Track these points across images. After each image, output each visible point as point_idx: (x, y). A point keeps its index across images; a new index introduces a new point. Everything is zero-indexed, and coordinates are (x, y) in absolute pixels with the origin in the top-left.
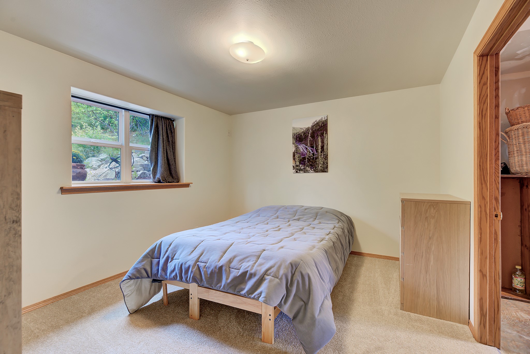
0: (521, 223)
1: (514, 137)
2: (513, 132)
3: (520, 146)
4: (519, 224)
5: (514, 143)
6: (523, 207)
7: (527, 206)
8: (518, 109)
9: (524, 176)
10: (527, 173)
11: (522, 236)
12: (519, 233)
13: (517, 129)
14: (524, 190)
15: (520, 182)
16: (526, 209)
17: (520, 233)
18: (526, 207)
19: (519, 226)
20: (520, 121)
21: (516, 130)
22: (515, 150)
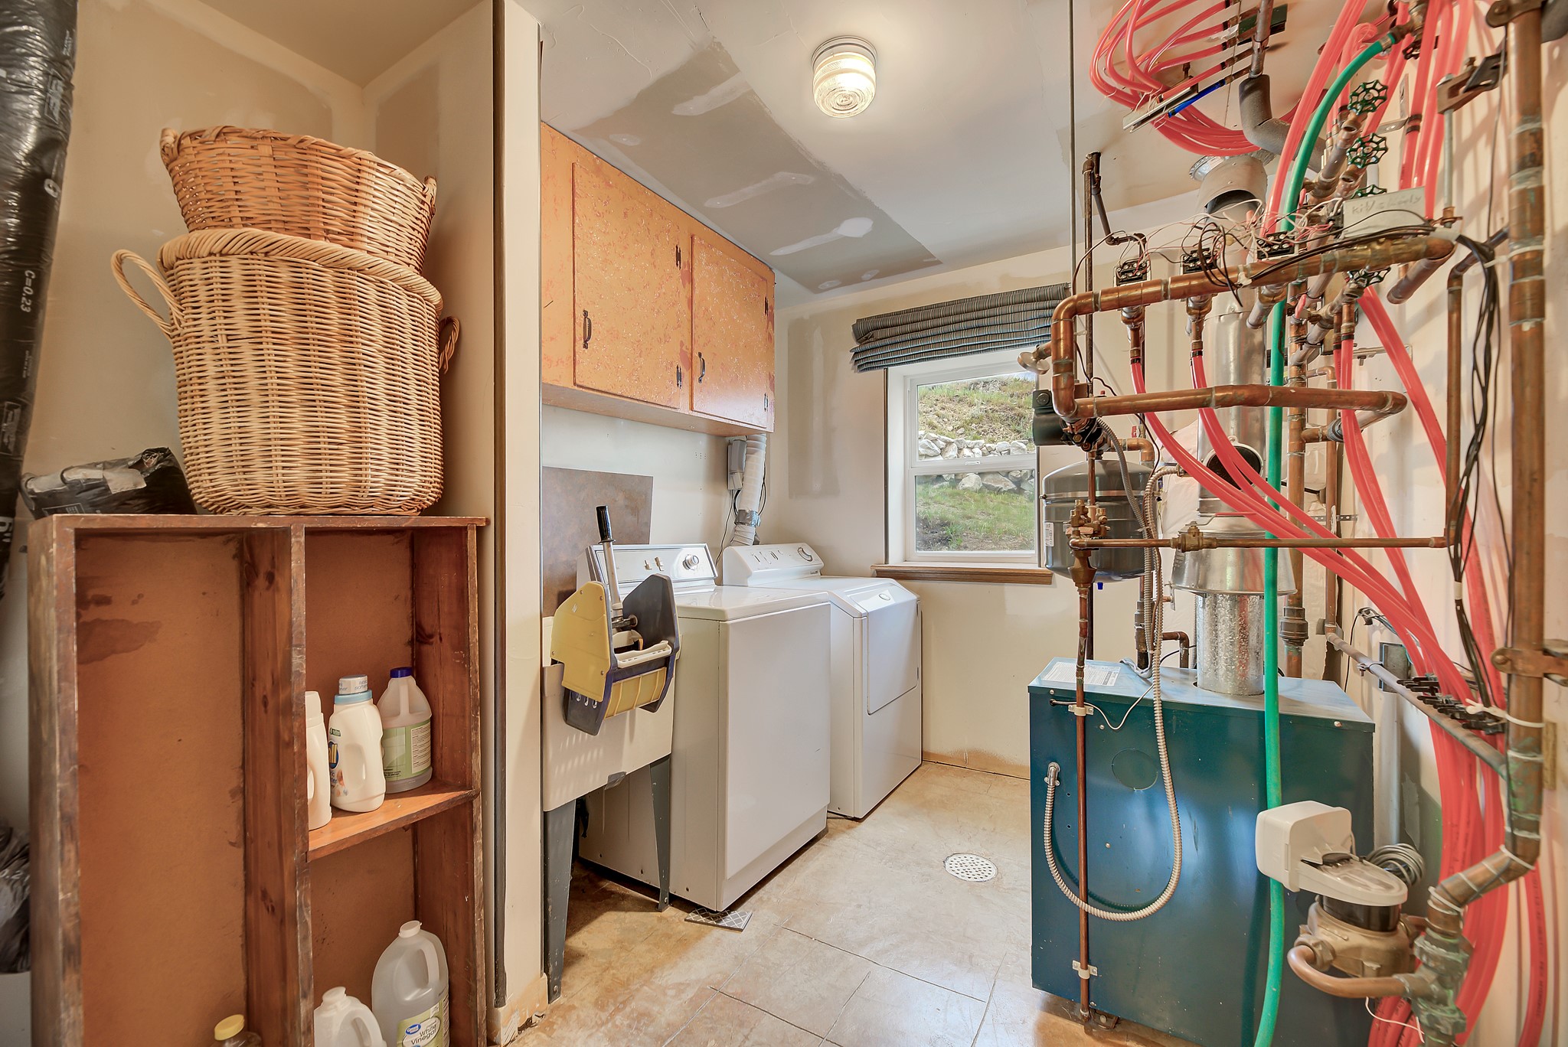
0: (244, 774)
1: (203, 295)
2: (197, 263)
3: (233, 352)
4: (235, 781)
5: (207, 332)
6: (253, 685)
7: (269, 686)
8: (222, 134)
9: (252, 520)
10: (270, 506)
11: (246, 840)
12: (234, 831)
13: (221, 255)
14: (257, 594)
15: (239, 556)
16: (265, 697)
17: (239, 828)
18: (265, 688)
19: (233, 794)
20: (235, 212)
21: (212, 258)
22: (211, 370)
